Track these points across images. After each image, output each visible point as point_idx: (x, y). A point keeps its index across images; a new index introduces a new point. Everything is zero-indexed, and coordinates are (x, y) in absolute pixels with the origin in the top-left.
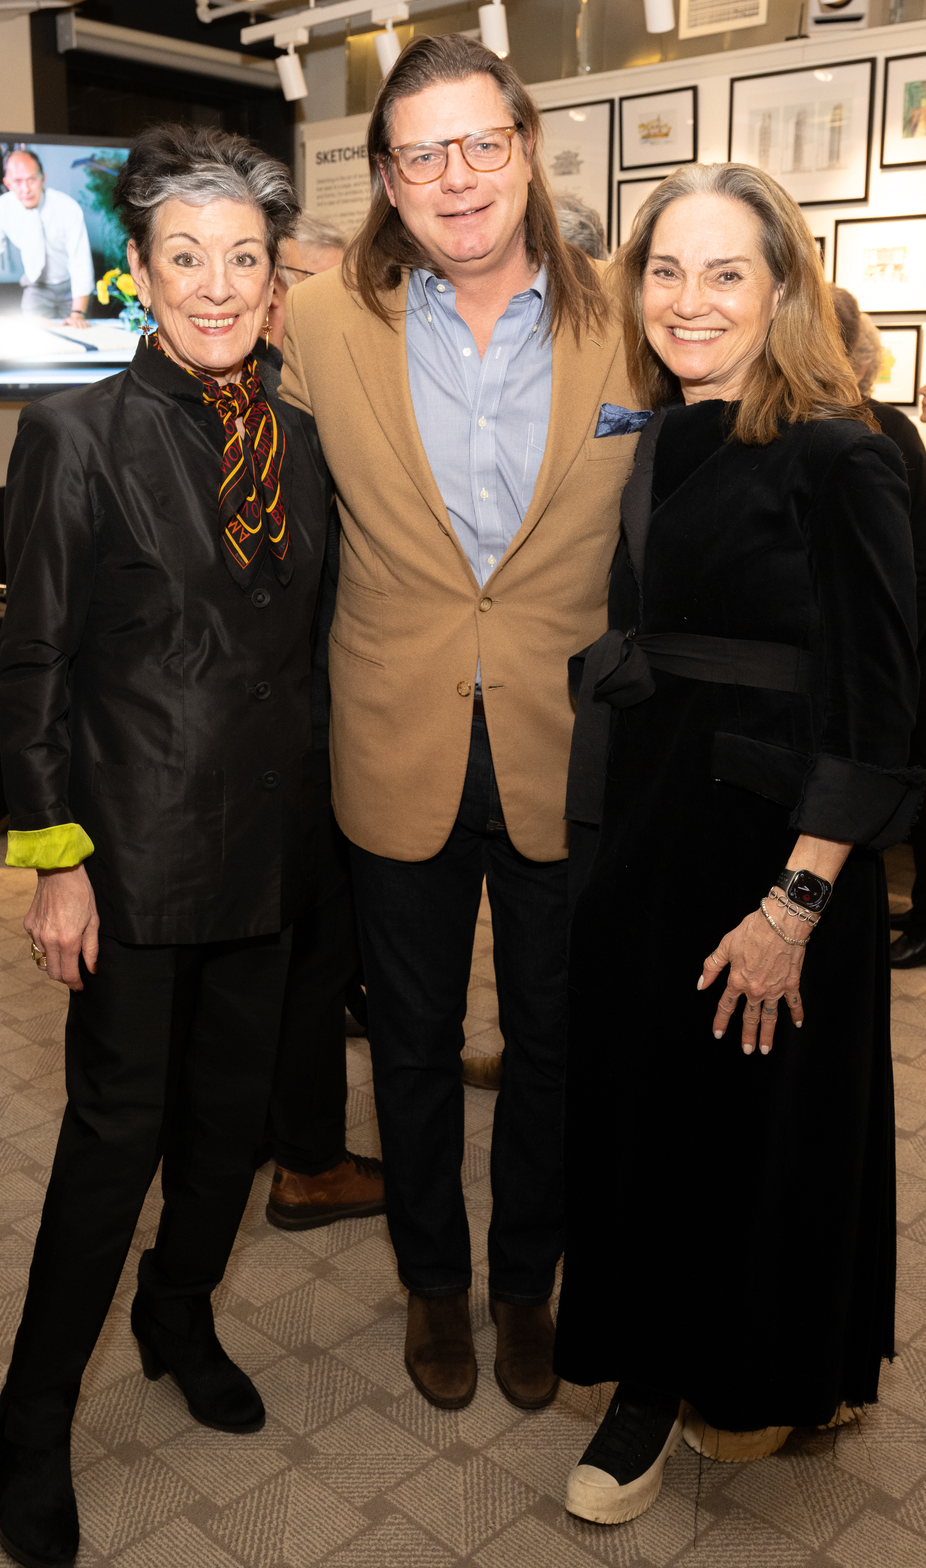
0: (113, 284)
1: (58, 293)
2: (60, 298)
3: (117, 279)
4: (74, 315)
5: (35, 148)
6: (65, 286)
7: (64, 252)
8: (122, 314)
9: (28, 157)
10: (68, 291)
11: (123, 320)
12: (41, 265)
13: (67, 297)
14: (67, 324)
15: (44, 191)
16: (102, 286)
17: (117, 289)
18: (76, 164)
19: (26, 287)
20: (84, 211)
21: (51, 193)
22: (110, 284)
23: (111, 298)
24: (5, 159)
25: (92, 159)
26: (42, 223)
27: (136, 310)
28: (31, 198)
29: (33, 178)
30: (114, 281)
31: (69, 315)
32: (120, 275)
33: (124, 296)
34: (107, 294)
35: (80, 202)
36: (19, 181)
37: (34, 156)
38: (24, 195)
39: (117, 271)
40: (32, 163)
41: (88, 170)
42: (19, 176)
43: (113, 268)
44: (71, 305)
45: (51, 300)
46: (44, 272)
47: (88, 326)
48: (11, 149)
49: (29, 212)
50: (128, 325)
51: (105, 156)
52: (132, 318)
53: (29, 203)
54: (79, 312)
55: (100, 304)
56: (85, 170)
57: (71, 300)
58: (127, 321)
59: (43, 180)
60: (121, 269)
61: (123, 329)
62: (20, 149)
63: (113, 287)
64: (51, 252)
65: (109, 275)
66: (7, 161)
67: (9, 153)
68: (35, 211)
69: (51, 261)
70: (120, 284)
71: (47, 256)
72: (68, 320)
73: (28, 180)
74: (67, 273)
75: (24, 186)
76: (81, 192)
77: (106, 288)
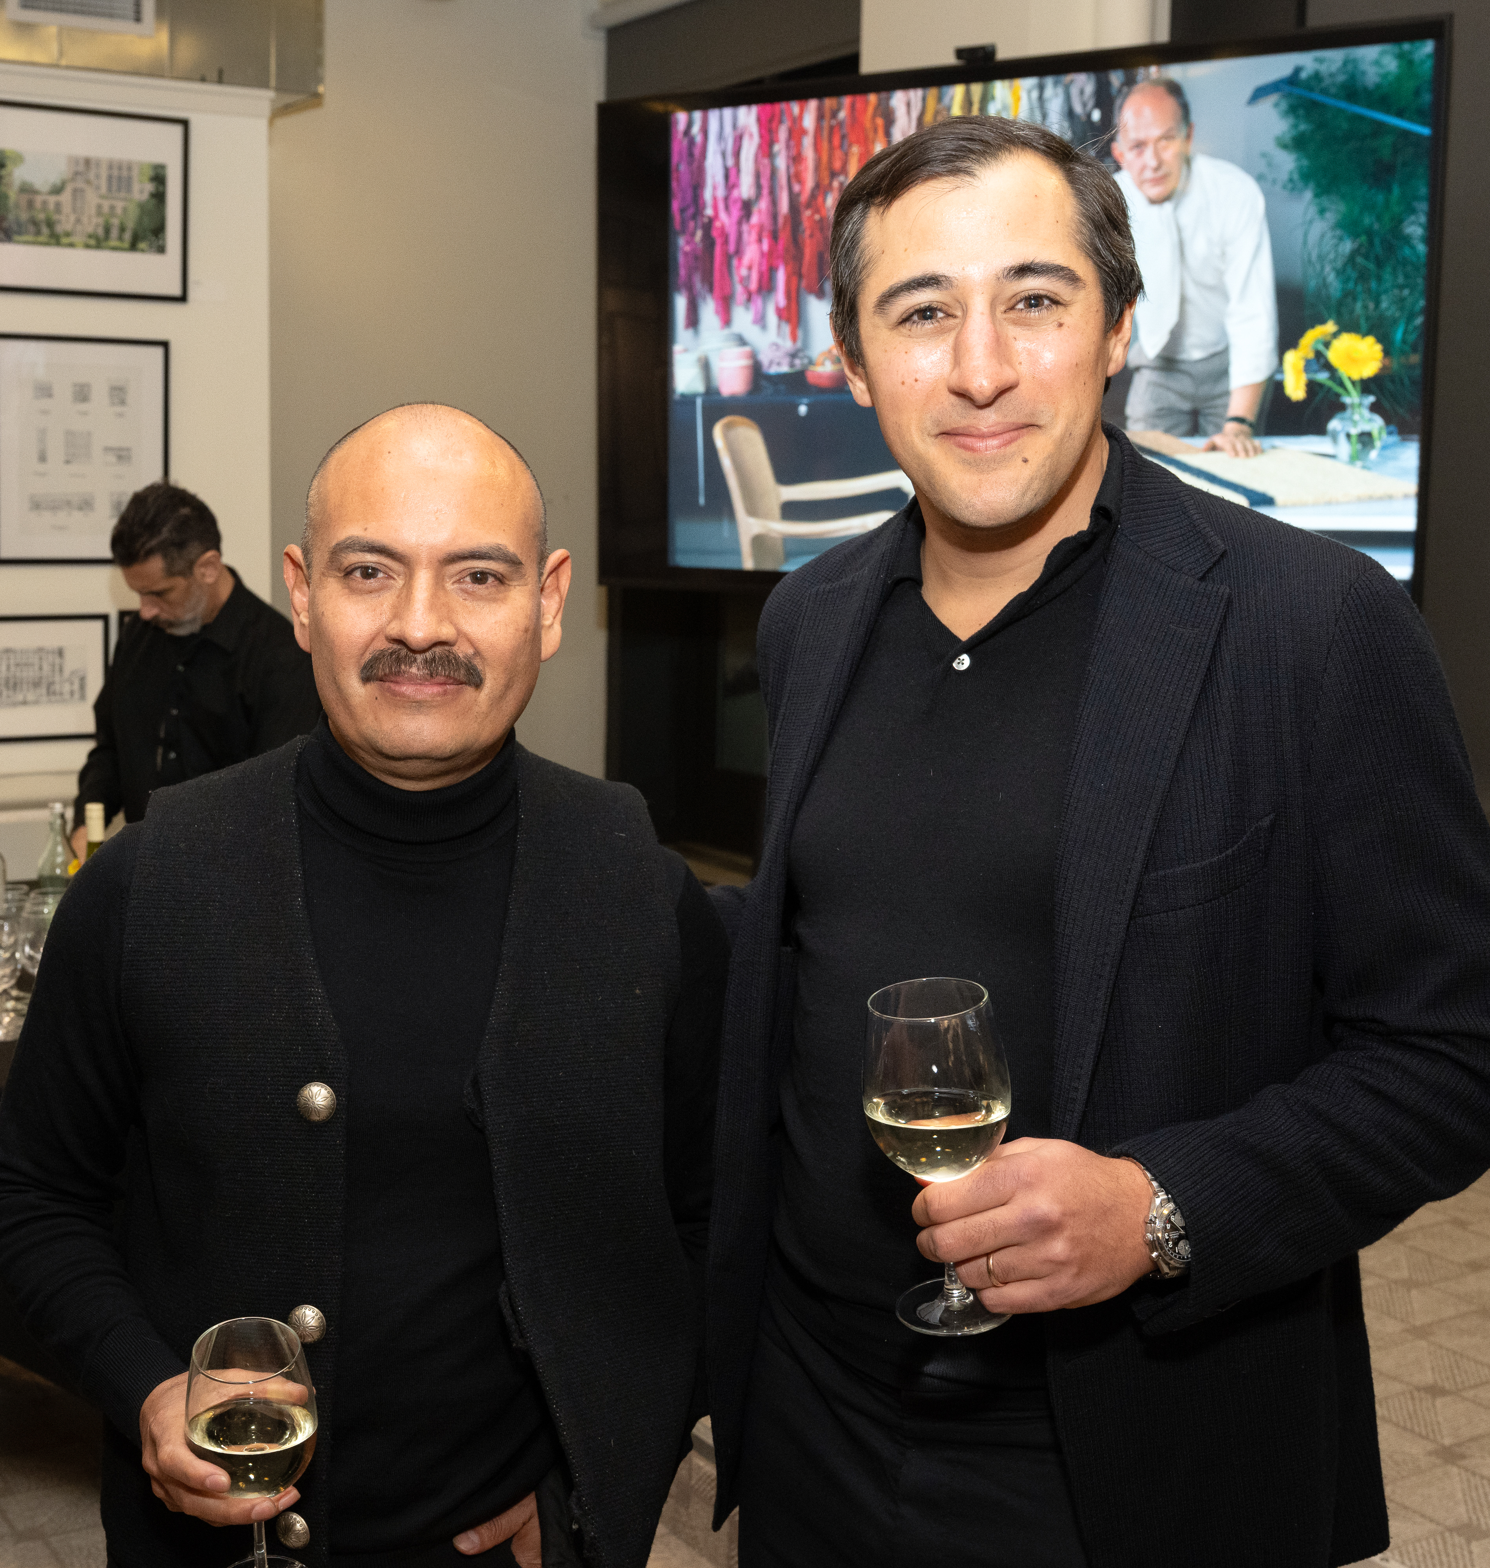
0: (1319, 355)
1: (1199, 380)
2: (1205, 390)
3: (1327, 345)
4: (1231, 427)
5: (1175, 72)
6: (1216, 363)
7: (1220, 291)
8: (1334, 424)
9: (1161, 90)
10: (1223, 373)
11: (1334, 437)
12: (1171, 320)
13: (1218, 389)
14: (1214, 448)
15: (1188, 161)
16: (1294, 359)
17: (1328, 366)
18: (1259, 94)
19: (1138, 369)
20: (1268, 195)
21: (1203, 165)
22: (1311, 355)
23: (1312, 387)
24: (1118, 102)
25: (1293, 80)
26: (1179, 230)
27: (1366, 413)
28: (1158, 181)
29: (1167, 137)
30: (1321, 348)
31: (1219, 429)
32: (1335, 335)
33: (1341, 384)
34: (1303, 379)
35: (1260, 178)
36: (1140, 145)
37: (1175, 89)
38: (1149, 174)
39: (1330, 327)
40: (1170, 104)
41: (1284, 105)
42: (1142, 135)
43: (1323, 322)
44: (1226, 406)
45: (1182, 395)
46: (1177, 335)
47: (1257, 451)
48: (1130, 82)
49: (1155, 209)
50: (1344, 449)
51: (1323, 69)
52: (1354, 431)
53: (1155, 191)
54: (1240, 420)
55: (1287, 399)
56: (1276, 105)
57: (1227, 394)
58: (1342, 438)
59: (1188, 137)
60: (1338, 322)
61: (1333, 457)
62: (1147, 77)
63: (1320, 361)
64: (1192, 292)
65: (1311, 338)
66: (1121, 107)
67: (1125, 89)
68: (1168, 206)
69: (1190, 309)
70: (1333, 356)
71: (1183, 301)
72: (1218, 440)
73: (1160, 138)
74: (1223, 334)
75: (1149, 157)
76: (1264, 155)
77: (1302, 364)
